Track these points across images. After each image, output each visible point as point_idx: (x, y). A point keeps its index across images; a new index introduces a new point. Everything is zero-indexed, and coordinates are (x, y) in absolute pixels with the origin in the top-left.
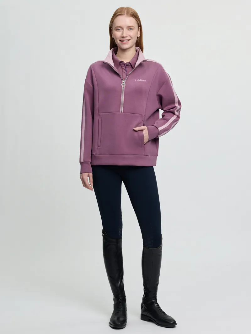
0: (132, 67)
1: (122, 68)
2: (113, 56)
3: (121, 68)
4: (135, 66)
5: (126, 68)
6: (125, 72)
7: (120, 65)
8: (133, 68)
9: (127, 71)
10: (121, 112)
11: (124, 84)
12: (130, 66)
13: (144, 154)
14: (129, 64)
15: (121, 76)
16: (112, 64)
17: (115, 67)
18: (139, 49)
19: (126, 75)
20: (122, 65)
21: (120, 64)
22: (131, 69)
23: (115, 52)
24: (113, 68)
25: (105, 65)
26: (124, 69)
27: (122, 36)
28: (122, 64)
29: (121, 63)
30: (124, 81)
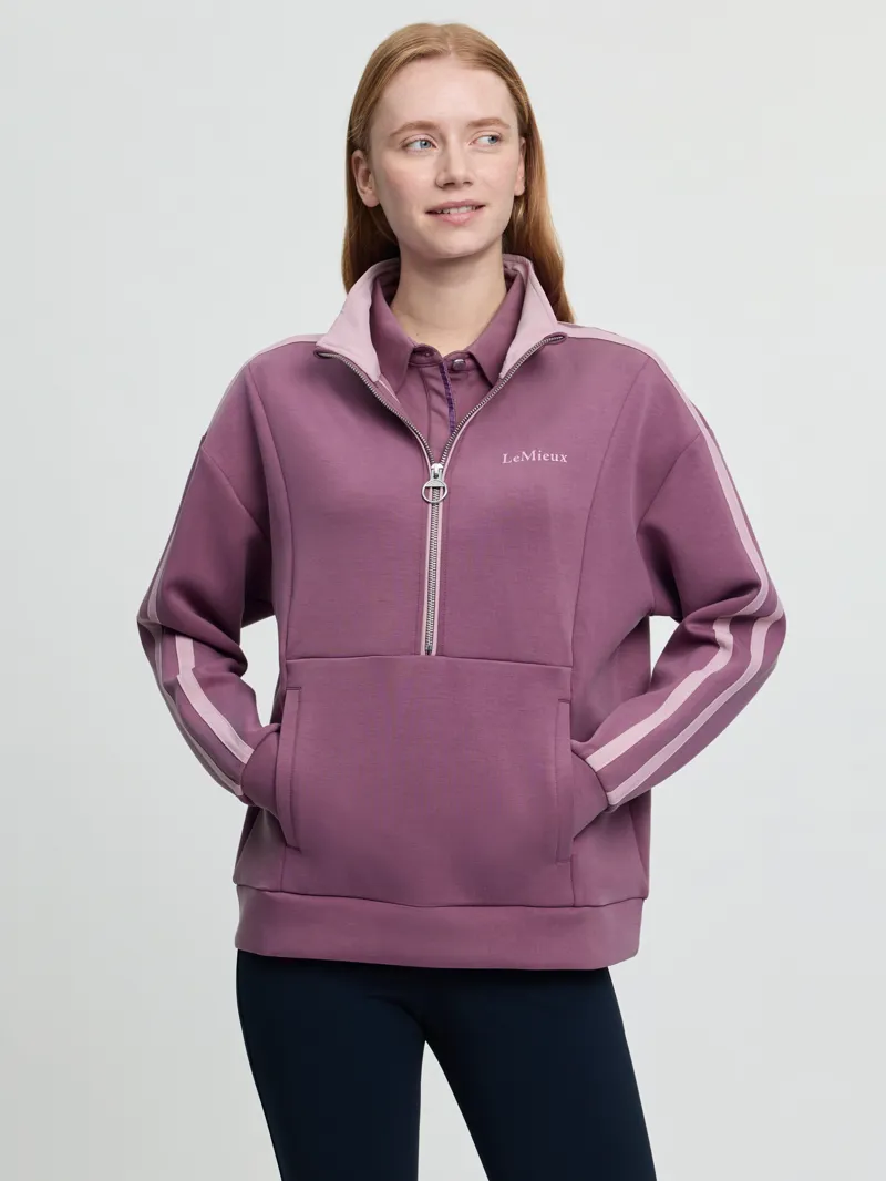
0: (483, 376)
1: (428, 389)
2: (373, 311)
3: (421, 386)
4: (502, 375)
5: (452, 387)
6: (445, 409)
7: (413, 365)
8: (491, 386)
9: (456, 402)
10: (428, 652)
11: (440, 482)
12: (474, 375)
13: (571, 902)
14: (469, 363)
15: (421, 436)
16: (366, 361)
17: (384, 383)
18: (526, 267)
19: (453, 429)
20: (428, 370)
21: (410, 362)
22: (479, 388)
23: (383, 287)
24: (371, 387)
25: (325, 368)
26: (438, 393)
27: (442, 179)
28: (426, 365)
29: (423, 359)
30: (437, 467)
